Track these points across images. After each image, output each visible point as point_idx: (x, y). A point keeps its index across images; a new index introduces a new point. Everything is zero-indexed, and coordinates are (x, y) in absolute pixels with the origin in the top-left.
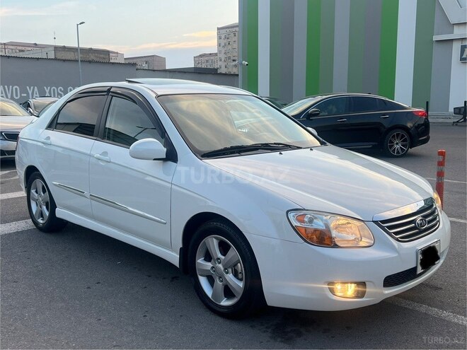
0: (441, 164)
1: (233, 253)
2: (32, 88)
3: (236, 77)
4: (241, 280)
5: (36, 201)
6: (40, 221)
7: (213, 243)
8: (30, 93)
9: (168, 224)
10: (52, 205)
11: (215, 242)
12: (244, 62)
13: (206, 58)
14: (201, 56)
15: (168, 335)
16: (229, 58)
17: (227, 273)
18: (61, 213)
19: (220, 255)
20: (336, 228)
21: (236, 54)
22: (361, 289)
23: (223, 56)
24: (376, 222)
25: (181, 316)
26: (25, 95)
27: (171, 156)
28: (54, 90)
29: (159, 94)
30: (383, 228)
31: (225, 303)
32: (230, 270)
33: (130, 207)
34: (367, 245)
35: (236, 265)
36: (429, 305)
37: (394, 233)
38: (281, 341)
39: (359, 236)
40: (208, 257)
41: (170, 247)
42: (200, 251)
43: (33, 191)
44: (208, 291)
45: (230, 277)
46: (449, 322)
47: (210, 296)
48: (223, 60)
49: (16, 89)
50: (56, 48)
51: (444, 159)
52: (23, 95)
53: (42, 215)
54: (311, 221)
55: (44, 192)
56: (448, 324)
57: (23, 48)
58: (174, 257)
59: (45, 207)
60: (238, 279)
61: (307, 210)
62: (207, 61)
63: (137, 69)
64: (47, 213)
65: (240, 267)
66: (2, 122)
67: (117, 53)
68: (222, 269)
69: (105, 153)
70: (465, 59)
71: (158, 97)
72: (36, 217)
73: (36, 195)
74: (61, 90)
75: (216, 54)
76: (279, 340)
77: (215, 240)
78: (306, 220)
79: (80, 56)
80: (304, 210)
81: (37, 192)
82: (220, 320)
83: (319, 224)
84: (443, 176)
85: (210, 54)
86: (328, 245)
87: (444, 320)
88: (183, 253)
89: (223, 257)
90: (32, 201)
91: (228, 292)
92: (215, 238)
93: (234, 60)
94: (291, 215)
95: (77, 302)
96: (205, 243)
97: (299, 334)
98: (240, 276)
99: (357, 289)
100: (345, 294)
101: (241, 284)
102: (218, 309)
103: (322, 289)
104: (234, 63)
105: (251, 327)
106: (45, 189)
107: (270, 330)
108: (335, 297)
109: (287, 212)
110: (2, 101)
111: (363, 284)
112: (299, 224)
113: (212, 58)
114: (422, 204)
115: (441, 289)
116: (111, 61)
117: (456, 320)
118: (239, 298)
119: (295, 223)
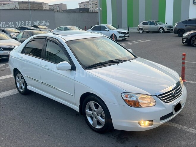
0: (184, 59)
1: (100, 108)
2: (11, 22)
3: (97, 13)
4: (104, 119)
5: (19, 82)
6: (21, 90)
7: (92, 104)
8: (10, 24)
9: (74, 96)
10: (25, 84)
11: (93, 104)
12: (100, 8)
13: (84, 4)
14: (82, 3)
15: (76, 142)
16: (94, 3)
17: (98, 116)
18: (29, 88)
19: (95, 109)
20: (141, 99)
21: (97, 2)
22: (151, 123)
23: (91, 3)
24: (156, 96)
25: (81, 133)
26: (8, 26)
27: (74, 68)
28: (20, 23)
29: (67, 41)
30: (159, 98)
31: (98, 127)
32: (99, 115)
33: (59, 88)
34: (153, 105)
35: (101, 113)
36: (178, 124)
37: (164, 99)
38: (121, 143)
39: (150, 101)
40: (90, 109)
41: (75, 104)
42: (87, 107)
43: (17, 78)
44: (91, 122)
45: (100, 117)
46: (186, 131)
47: (92, 124)
48: (91, 4)
49: (4, 23)
50: (19, 3)
51: (185, 57)
52: (7, 26)
53: (21, 88)
54: (131, 97)
55: (22, 79)
56: (186, 132)
57: (5, 3)
58: (77, 108)
59: (23, 85)
60: (102, 118)
61: (129, 93)
62: (84, 5)
63: (55, 12)
64: (24, 87)
65: (103, 114)
66: (1, 43)
67: (45, 3)
68: (96, 114)
69: (46, 66)
70: (195, 3)
71: (67, 42)
72: (19, 89)
73: (19, 80)
74: (23, 23)
75: (88, 2)
76: (119, 142)
77: (92, 103)
78: (129, 97)
79: (30, 5)
80: (128, 93)
81: (19, 78)
82: (96, 134)
83: (134, 99)
84: (185, 64)
85: (86, 2)
86: (138, 106)
87: (184, 131)
88: (80, 107)
89: (96, 110)
90: (17, 82)
91: (99, 123)
92: (93, 102)
93: (96, 4)
94: (123, 95)
95: (39, 128)
96: (89, 104)
97: (127, 139)
98: (103, 117)
99: (150, 123)
100: (145, 125)
101: (104, 121)
102: (95, 129)
103: (136, 123)
104: (96, 6)
105: (108, 136)
106: (22, 78)
107: (116, 138)
108: (141, 127)
109: (121, 94)
110: (1, 33)
111: (152, 121)
112: (126, 99)
113: (86, 4)
114: (175, 85)
115: (183, 116)
116: (43, 9)
117: (189, 131)
118: (104, 125)
119: (125, 98)
